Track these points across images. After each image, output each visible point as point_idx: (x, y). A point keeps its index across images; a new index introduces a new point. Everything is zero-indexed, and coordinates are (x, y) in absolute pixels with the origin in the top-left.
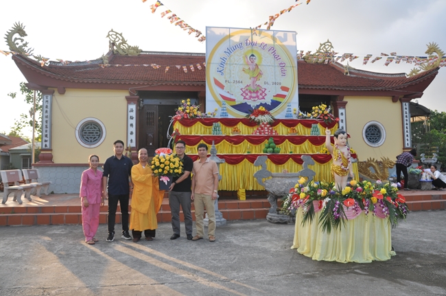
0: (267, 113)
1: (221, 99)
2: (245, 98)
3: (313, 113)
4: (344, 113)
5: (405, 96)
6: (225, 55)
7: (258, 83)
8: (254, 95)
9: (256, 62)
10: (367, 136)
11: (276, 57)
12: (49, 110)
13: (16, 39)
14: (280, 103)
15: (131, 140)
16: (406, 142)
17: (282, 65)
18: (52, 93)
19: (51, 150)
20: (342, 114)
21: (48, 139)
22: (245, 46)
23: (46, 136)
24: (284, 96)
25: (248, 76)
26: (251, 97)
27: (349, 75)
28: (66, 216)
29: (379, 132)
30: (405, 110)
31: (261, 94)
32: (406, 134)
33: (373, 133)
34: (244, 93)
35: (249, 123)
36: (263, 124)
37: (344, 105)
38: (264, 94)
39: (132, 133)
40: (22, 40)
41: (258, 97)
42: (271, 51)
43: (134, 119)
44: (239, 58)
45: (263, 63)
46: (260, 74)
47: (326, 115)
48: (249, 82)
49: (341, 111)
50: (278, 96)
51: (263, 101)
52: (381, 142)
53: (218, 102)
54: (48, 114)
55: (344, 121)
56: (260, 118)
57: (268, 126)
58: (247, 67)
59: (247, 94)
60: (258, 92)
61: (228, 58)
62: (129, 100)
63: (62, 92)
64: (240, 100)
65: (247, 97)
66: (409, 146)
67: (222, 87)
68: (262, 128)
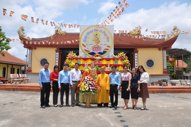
0: (99, 56)
1: (84, 51)
2: (93, 50)
3: (118, 55)
5: (164, 48)
6: (87, 35)
7: (98, 45)
8: (97, 49)
9: (98, 37)
10: (147, 64)
11: (106, 35)
12: (31, 55)
13: (21, 32)
14: (107, 52)
16: (165, 67)
17: (108, 38)
18: (32, 49)
19: (31, 68)
20: (136, 55)
21: (30, 64)
22: (94, 31)
23: (30, 63)
24: (108, 49)
25: (95, 42)
26: (95, 50)
27: (143, 39)
28: (26, 89)
30: (164, 54)
31: (99, 49)
32: (164, 63)
33: (150, 63)
34: (93, 48)
35: (93, 59)
37: (137, 52)
38: (100, 49)
39: (57, 63)
40: (23, 32)
41: (98, 50)
42: (104, 33)
43: (58, 58)
44: (91, 36)
45: (100, 37)
46: (99, 41)
48: (95, 44)
49: (136, 54)
50: (106, 49)
51: (100, 51)
52: (153, 66)
53: (83, 52)
54: (31, 56)
55: (137, 58)
56: (96, 58)
57: (98, 60)
58: (94, 39)
59: (94, 49)
60: (98, 48)
61: (87, 36)
62: (57, 51)
63: (35, 49)
64: (91, 51)
65: (94, 50)
66: (166, 68)
67: (85, 46)
68: (96, 61)
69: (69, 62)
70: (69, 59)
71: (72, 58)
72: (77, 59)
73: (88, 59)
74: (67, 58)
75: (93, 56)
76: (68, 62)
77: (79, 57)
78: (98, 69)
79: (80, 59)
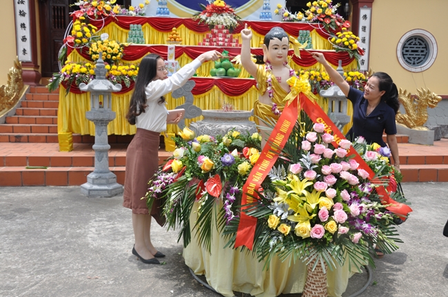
0: (227, 10)
3: (308, 12)
4: (368, 16)
10: (403, 55)
15: (24, 51)
20: (365, 17)
29: (427, 47)
33: (416, 50)
35: (197, 26)
36: (217, 28)
37: (370, 2)
39: (24, 39)
43: (27, 16)
47: (328, 17)
49: (363, 12)
52: (427, 64)
55: (367, 29)
56: (215, 18)
57: (225, 31)
68: (215, 35)
69: (88, 34)
70: (87, 21)
71: (100, 17)
72: (124, 23)
73: (176, 23)
74: (74, 18)
75: (196, 12)
76: (84, 35)
77: (134, 14)
78: (230, 70)
79: (141, 21)
